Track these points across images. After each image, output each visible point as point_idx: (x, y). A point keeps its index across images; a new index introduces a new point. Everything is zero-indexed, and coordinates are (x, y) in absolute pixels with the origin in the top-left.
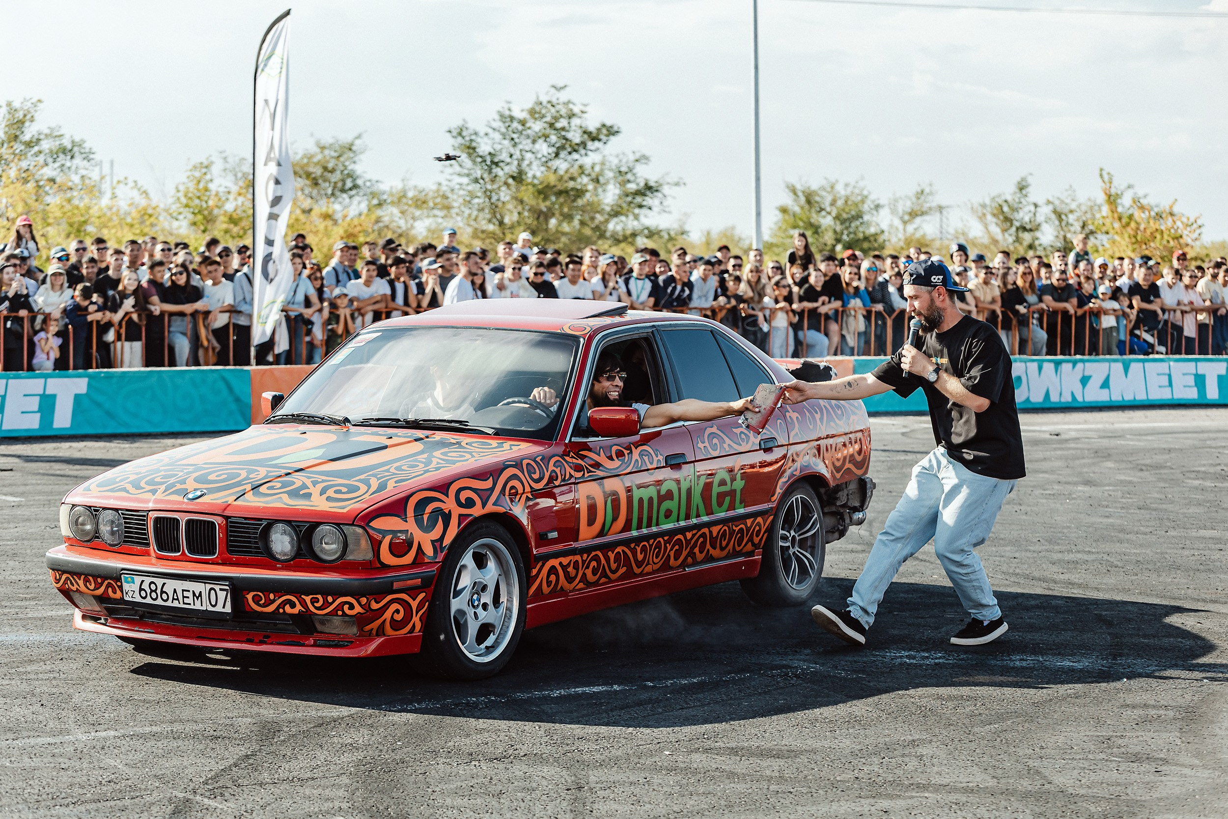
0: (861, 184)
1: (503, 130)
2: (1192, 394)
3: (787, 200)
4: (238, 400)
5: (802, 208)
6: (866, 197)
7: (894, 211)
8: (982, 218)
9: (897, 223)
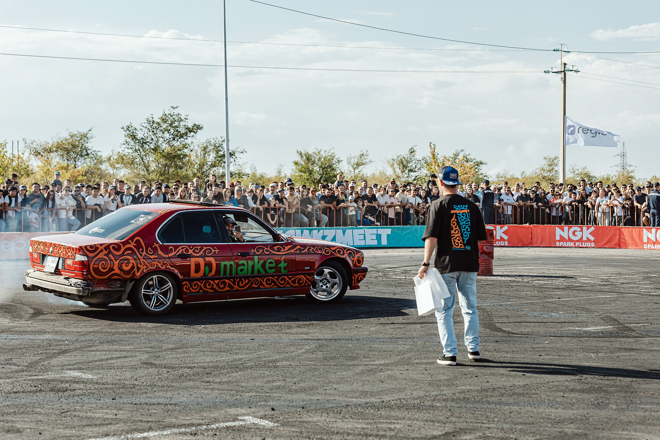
0: (332, 151)
1: (149, 127)
2: (375, 243)
3: (298, 158)
5: (305, 162)
6: (334, 157)
7: (349, 163)
8: (392, 165)
9: (351, 168)
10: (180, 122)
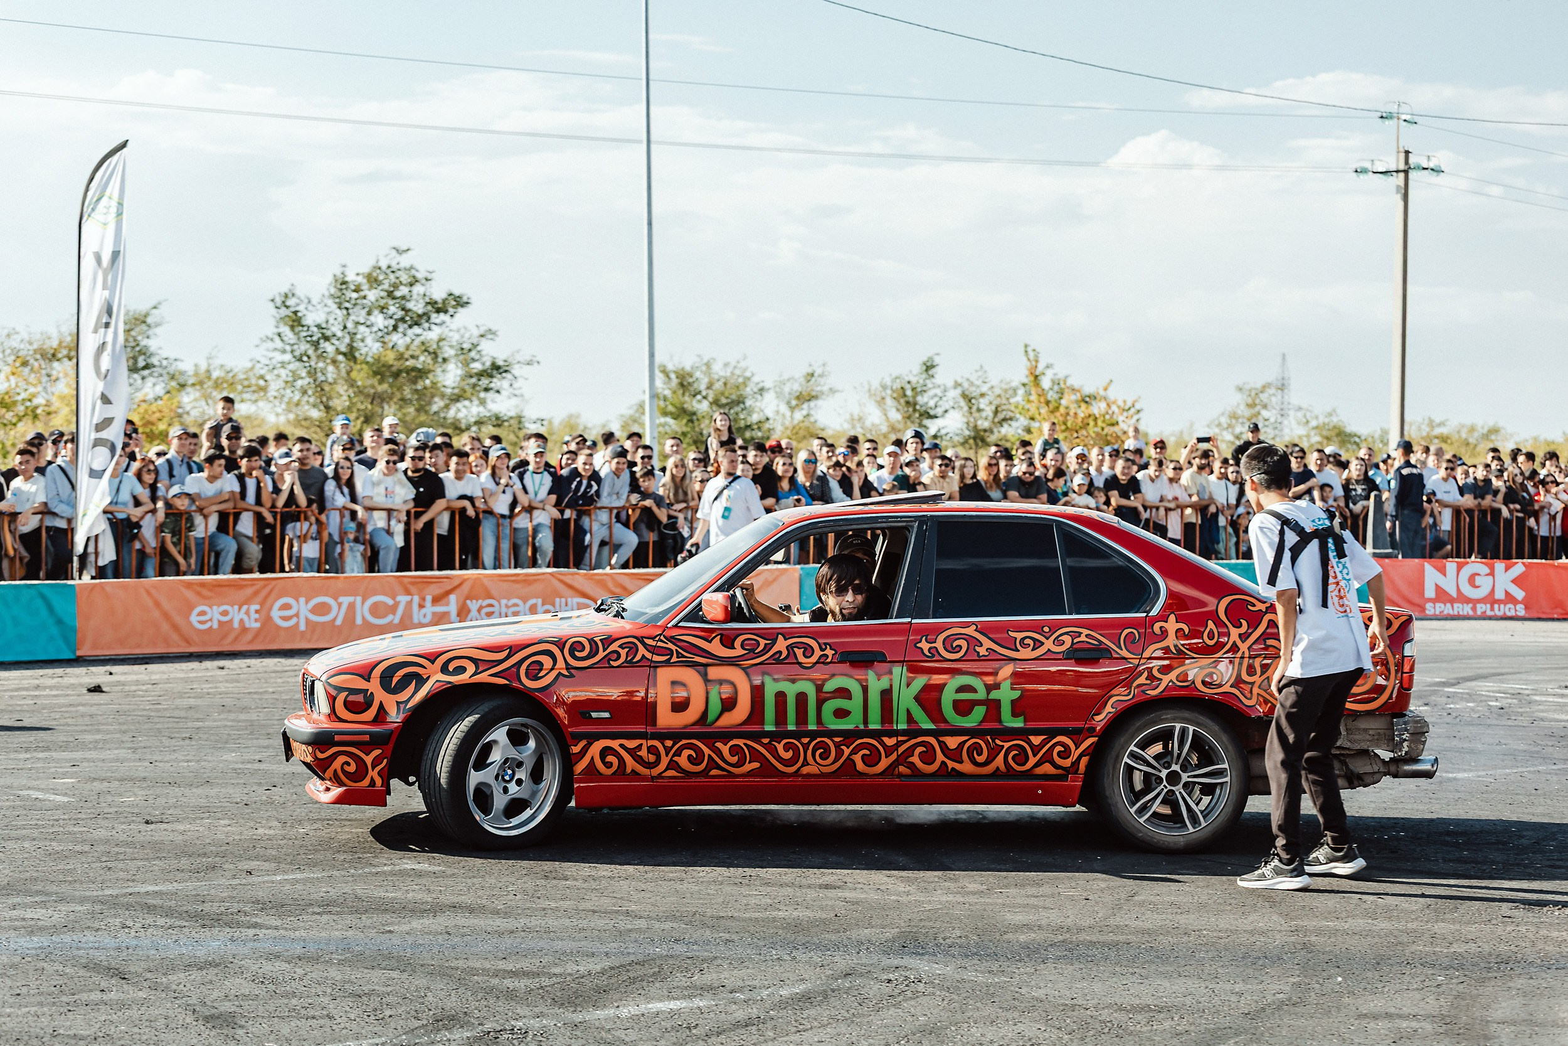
0: (743, 364)
4: (60, 622)
5: (674, 392)
6: (749, 379)
7: (779, 395)
8: (881, 402)
9: (784, 408)
10: (411, 285)
